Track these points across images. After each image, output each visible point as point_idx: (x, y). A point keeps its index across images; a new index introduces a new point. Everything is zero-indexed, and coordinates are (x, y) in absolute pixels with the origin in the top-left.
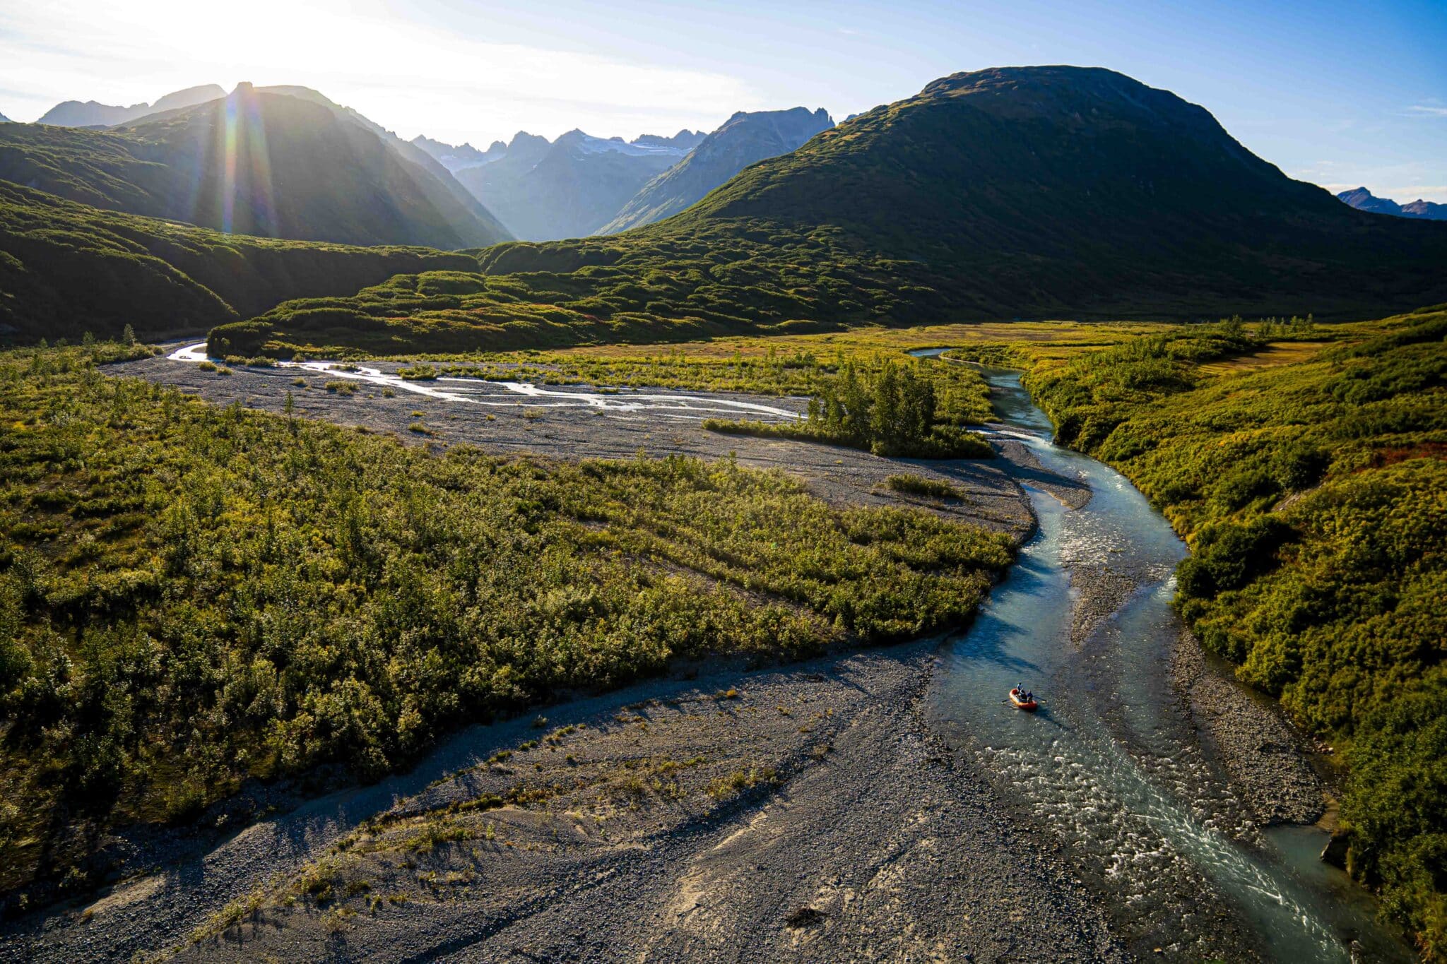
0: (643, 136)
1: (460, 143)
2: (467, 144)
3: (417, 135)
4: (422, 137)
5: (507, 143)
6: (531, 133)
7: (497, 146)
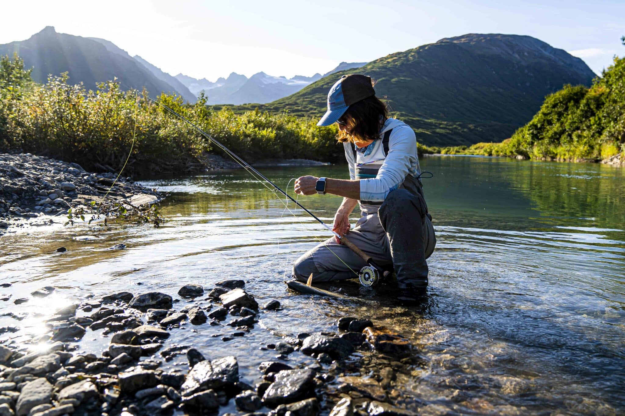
0: (296, 76)
1: (201, 78)
2: (205, 78)
3: (179, 73)
4: (181, 74)
5: (226, 78)
6: (238, 73)
7: (220, 80)
